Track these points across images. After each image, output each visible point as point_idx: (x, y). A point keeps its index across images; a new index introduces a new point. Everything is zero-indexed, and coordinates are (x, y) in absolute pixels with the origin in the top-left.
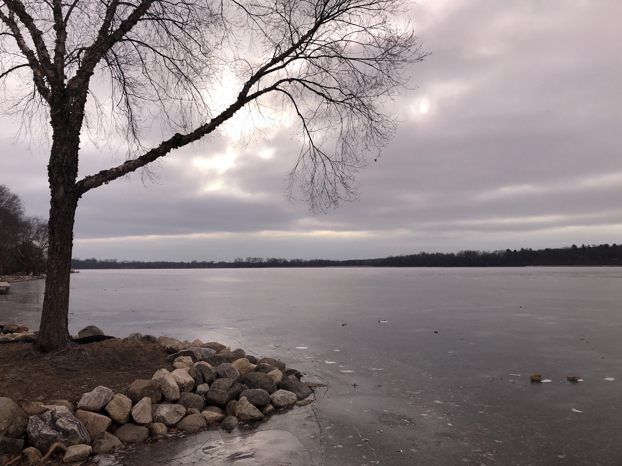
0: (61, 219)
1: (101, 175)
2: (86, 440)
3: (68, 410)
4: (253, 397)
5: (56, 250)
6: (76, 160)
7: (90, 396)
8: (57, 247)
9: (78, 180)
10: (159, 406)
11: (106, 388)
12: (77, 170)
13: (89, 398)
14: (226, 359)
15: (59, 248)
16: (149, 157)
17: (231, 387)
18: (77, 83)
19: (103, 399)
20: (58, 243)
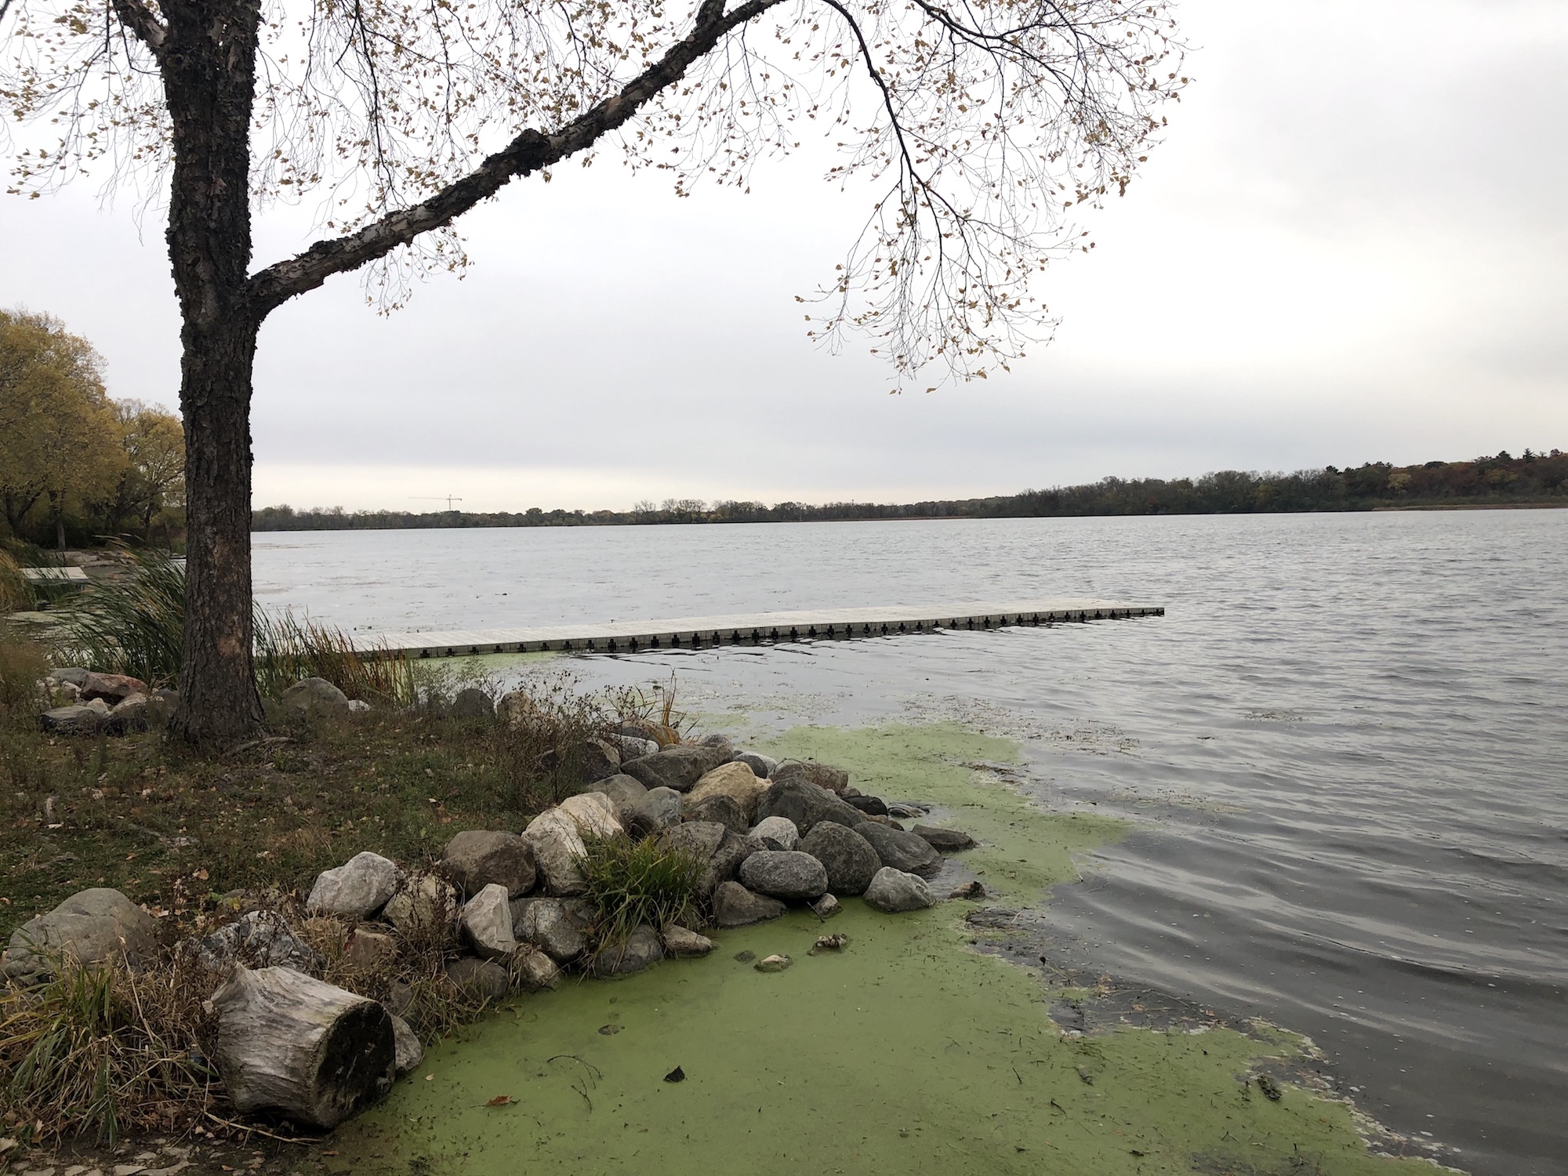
0: (213, 382)
1: (316, 256)
5: (208, 472)
6: (242, 212)
7: (337, 882)
8: (210, 463)
9: (253, 269)
10: (528, 904)
11: (379, 858)
12: (248, 243)
13: (336, 888)
14: (691, 763)
15: (216, 466)
16: (453, 200)
17: (719, 847)
19: (375, 891)
20: (211, 451)
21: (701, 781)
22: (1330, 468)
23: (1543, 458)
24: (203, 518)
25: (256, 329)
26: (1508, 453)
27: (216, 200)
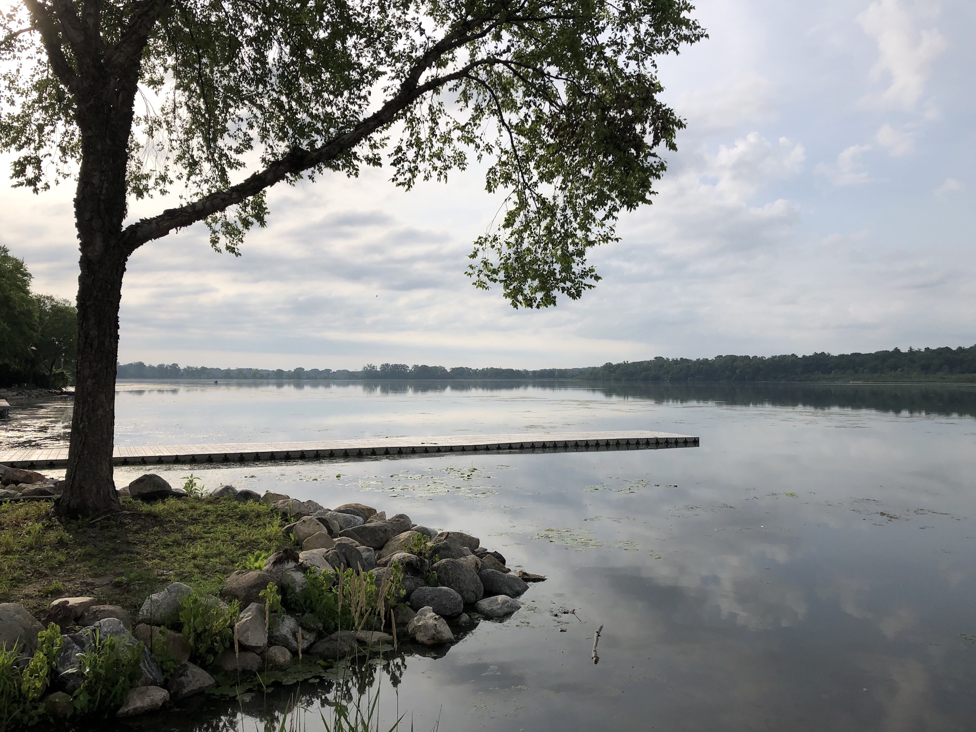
0: (98, 292)
2: (155, 679)
3: (122, 626)
4: (433, 599)
5: (91, 346)
7: (158, 601)
8: (92, 339)
11: (186, 586)
12: (124, 208)
13: (157, 604)
14: (383, 532)
15: (96, 343)
16: (248, 187)
18: (122, 54)
20: (94, 333)
21: (388, 543)
23: (919, 352)
24: (87, 372)
25: (127, 260)
26: (899, 348)
27: (105, 182)
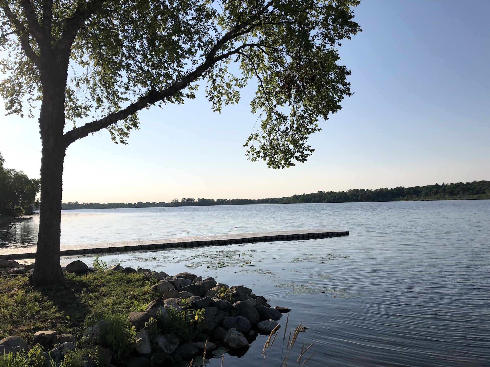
1: (87, 127)
4: (235, 323)
7: (93, 331)
17: (216, 315)
21: (206, 293)
22: (386, 188)
23: (448, 185)
25: (66, 149)
26: (438, 183)
